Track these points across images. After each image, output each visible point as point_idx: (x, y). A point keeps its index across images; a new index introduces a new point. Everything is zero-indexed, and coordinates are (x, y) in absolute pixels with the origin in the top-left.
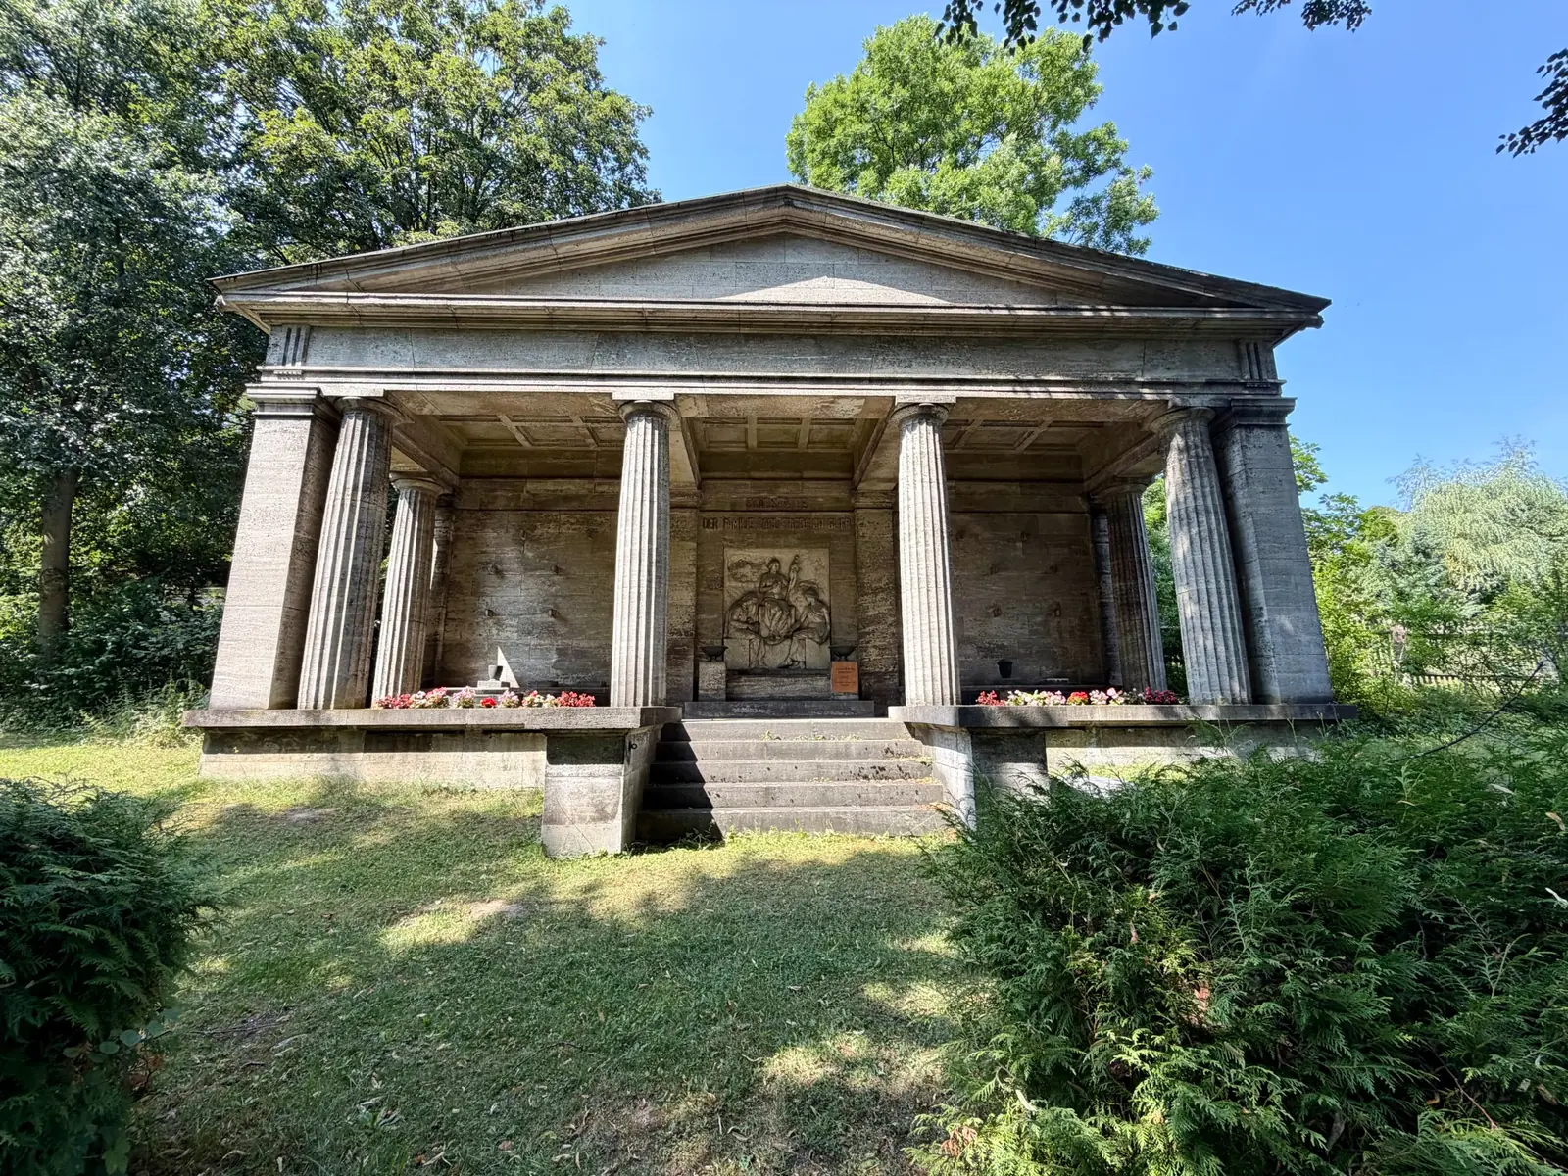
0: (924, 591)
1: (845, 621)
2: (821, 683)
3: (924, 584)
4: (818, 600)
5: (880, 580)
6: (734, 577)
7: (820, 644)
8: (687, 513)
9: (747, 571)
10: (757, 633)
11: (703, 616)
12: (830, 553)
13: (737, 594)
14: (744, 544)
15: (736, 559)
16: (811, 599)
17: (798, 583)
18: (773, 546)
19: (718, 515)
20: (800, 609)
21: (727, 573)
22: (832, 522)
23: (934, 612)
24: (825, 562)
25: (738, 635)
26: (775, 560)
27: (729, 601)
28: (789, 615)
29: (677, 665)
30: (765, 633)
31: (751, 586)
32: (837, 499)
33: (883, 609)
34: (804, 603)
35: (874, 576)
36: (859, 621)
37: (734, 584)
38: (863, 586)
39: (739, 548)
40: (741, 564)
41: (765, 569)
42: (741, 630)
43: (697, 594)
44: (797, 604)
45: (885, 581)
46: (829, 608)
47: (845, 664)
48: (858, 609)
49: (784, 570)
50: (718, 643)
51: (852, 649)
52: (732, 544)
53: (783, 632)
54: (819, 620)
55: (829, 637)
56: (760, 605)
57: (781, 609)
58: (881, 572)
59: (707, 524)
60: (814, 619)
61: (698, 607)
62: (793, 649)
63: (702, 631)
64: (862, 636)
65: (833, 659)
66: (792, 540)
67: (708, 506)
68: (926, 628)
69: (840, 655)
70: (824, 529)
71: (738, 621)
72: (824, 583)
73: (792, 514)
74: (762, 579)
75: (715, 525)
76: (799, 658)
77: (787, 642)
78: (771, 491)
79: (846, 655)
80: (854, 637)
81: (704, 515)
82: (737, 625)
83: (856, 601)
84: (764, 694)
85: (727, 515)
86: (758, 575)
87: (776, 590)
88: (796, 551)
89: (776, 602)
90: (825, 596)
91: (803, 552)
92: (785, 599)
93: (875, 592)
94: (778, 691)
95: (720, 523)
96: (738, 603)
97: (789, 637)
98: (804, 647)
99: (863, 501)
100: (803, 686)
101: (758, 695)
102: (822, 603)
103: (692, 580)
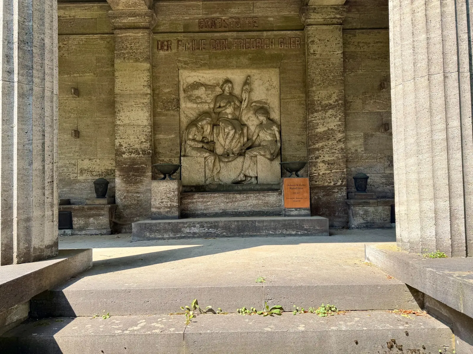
0: (438, 78)
1: (295, 138)
2: (272, 198)
3: (437, 68)
4: (269, 119)
5: (330, 97)
6: (189, 98)
7: (271, 160)
8: (140, 34)
9: (201, 92)
10: (212, 151)
11: (161, 136)
12: (280, 73)
13: (192, 115)
14: (198, 65)
15: (191, 80)
16: (262, 118)
17: (250, 102)
18: (225, 66)
19: (173, 38)
20: (252, 128)
21: (182, 95)
22: (283, 41)
23: (454, 111)
24: (276, 81)
25: (194, 153)
26: (227, 81)
27: (185, 121)
28: (242, 134)
29: (136, 183)
30: (219, 150)
31: (206, 107)
32: (286, 18)
33: (332, 126)
34: (256, 122)
35: (323, 93)
36: (309, 138)
37: (190, 105)
38: (313, 103)
39: (193, 69)
40: (196, 85)
41: (218, 90)
42: (197, 149)
43: (154, 114)
44: (249, 123)
45: (334, 97)
46: (279, 127)
47: (296, 180)
48: (307, 126)
49: (237, 91)
50: (175, 162)
51: (303, 165)
52: (186, 65)
53: (236, 150)
54: (269, 138)
55: (280, 153)
56: (214, 125)
57: (234, 128)
58: (331, 90)
59: (161, 45)
60: (266, 137)
61: (155, 127)
62: (246, 165)
63: (160, 150)
64: (310, 151)
65: (283, 175)
66: (244, 60)
67: (162, 28)
68: (440, 136)
69: (291, 171)
70: (275, 49)
71: (194, 140)
72: (274, 103)
73: (242, 34)
74: (217, 98)
75: (169, 47)
76: (252, 174)
77: (240, 159)
78: (222, 12)
79: (297, 171)
80: (302, 153)
81: (158, 37)
82: (192, 143)
83: (305, 119)
84: (217, 210)
85: (180, 36)
86: (212, 96)
87: (229, 110)
88: (248, 71)
89: (229, 122)
90: (275, 115)
91: (254, 73)
92: (238, 119)
93: (326, 108)
94: (230, 207)
95: (174, 45)
96: (193, 123)
97: (241, 154)
98: (256, 163)
99: (315, 17)
100: (255, 202)
101: (210, 211)
102: (272, 121)
103: (147, 100)
